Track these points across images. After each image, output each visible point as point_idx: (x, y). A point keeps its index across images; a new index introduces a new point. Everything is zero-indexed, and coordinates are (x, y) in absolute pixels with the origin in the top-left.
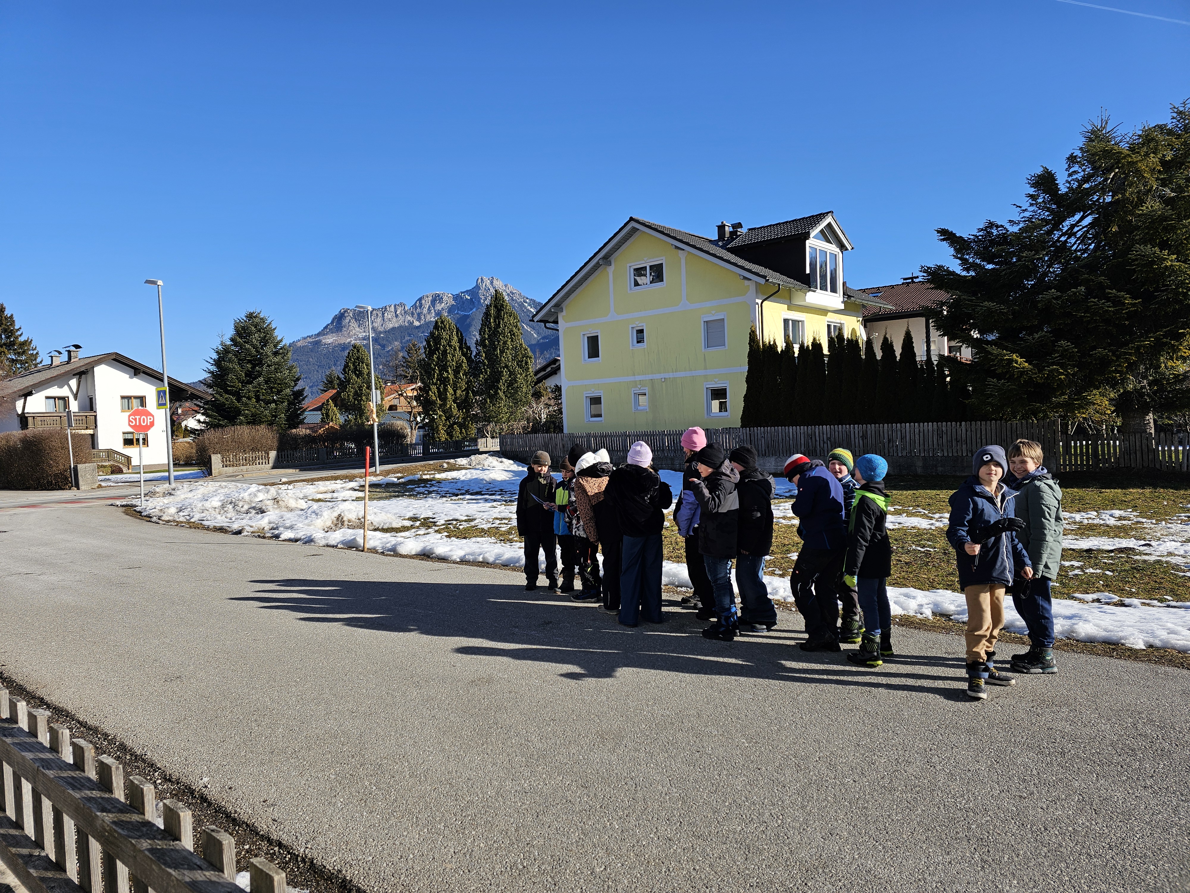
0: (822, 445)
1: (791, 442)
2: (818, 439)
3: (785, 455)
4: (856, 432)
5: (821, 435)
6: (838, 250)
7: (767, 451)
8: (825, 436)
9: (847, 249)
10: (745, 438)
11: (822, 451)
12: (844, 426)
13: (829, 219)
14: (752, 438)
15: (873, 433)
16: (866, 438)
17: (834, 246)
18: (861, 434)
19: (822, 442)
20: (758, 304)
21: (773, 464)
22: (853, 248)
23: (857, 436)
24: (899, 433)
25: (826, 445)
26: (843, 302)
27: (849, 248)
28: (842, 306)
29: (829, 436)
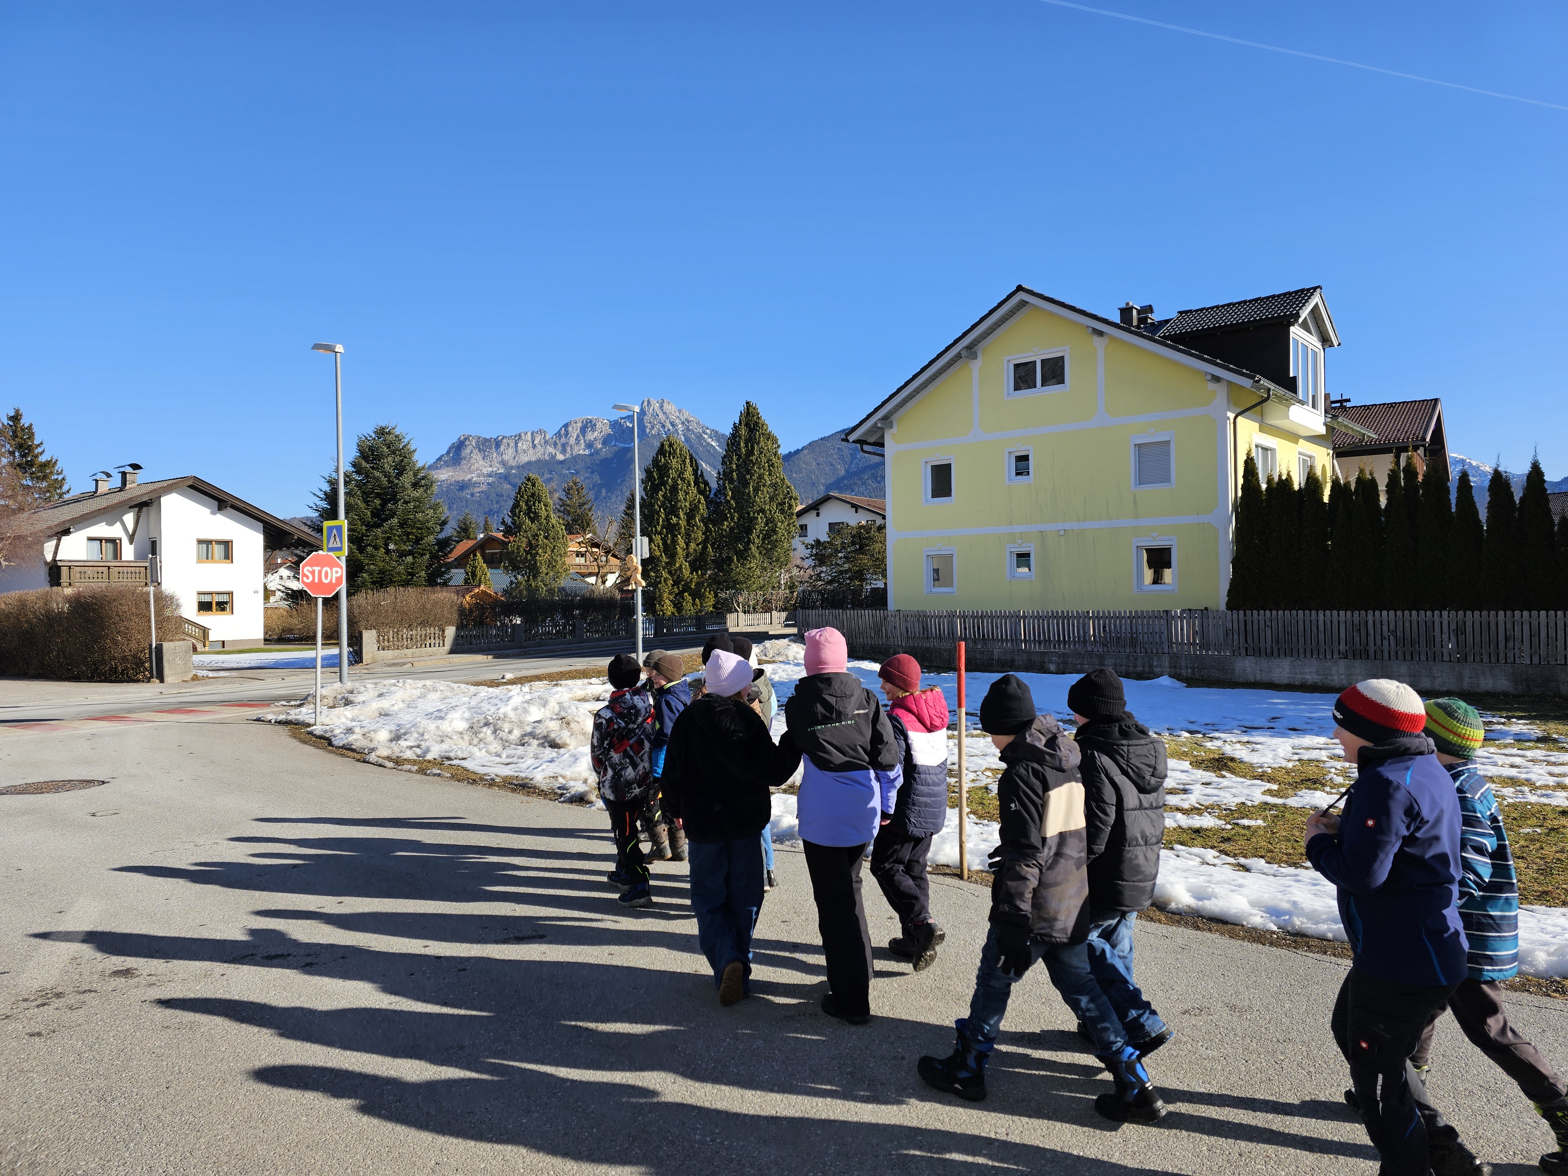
0: (1379, 642)
1: (1321, 636)
2: (1371, 631)
3: (1308, 655)
4: (1445, 623)
5: (1378, 625)
6: (1319, 345)
7: (1275, 649)
8: (1385, 628)
9: (1332, 345)
10: (1236, 626)
11: (1379, 653)
12: (1422, 612)
13: (1316, 299)
14: (1249, 627)
15: (1477, 625)
16: (1464, 632)
17: (1315, 339)
18: (1453, 626)
19: (1378, 638)
20: (1229, 418)
21: (1287, 669)
22: (1339, 344)
23: (1445, 628)
24: (1526, 627)
25: (1386, 642)
26: (1325, 424)
27: (1335, 343)
28: (1322, 430)
29: (1392, 627)
